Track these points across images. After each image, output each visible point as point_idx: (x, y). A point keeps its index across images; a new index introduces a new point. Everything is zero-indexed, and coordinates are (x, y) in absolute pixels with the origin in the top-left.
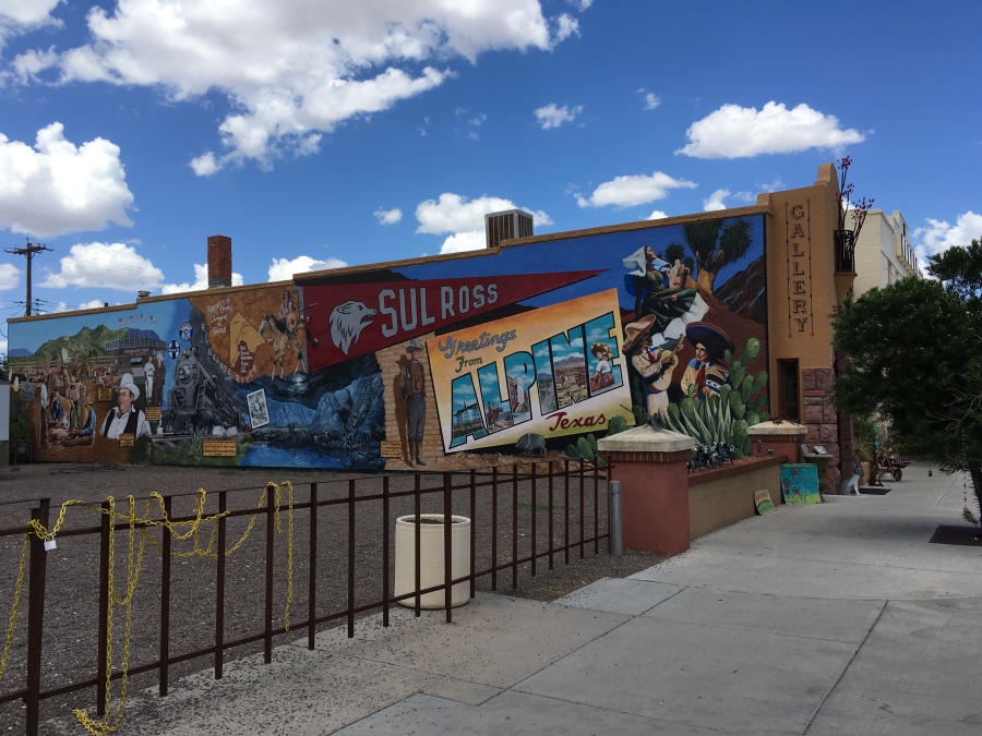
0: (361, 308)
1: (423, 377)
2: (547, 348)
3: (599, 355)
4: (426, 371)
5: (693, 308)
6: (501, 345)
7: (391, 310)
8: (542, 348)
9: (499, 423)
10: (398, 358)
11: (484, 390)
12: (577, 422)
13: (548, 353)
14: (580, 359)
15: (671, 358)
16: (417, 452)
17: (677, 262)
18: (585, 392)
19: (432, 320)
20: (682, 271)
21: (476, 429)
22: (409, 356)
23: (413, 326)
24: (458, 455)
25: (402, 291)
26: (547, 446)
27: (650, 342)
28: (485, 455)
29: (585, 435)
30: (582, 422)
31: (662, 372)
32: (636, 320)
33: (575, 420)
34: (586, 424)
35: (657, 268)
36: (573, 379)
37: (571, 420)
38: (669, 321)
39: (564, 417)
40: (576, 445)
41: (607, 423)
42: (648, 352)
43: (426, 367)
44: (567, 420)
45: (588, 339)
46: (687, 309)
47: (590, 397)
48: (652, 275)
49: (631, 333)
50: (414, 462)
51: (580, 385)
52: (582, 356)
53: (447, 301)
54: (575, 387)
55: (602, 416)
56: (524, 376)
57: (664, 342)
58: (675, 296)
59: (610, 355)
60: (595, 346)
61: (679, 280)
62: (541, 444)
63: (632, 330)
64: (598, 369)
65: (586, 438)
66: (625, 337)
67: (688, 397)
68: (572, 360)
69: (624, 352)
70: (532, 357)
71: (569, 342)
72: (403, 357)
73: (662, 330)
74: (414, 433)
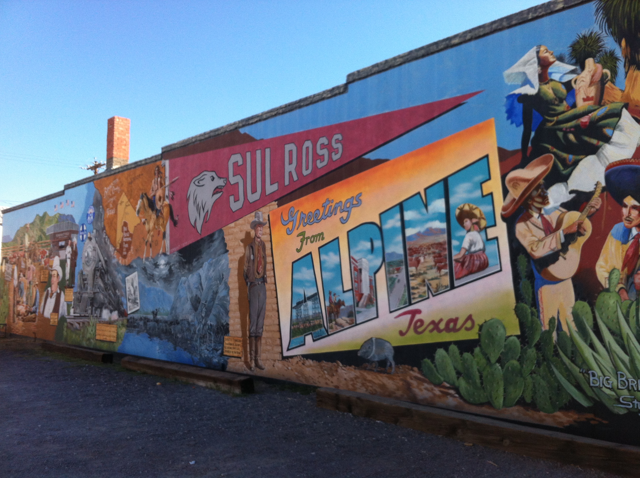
0: (213, 179)
1: (264, 258)
2: (398, 216)
3: (468, 223)
4: (268, 252)
5: (617, 136)
6: (345, 215)
7: (238, 179)
8: (392, 217)
9: (340, 320)
10: (243, 236)
11: (325, 275)
12: (435, 325)
13: (399, 224)
14: (440, 231)
15: (580, 225)
16: (256, 352)
17: (590, 62)
18: (446, 281)
19: (275, 187)
20: (598, 77)
21: (314, 327)
22: (253, 233)
23: (256, 196)
24: (295, 360)
25: (248, 155)
26: (395, 358)
27: (545, 200)
28: (324, 363)
29: (445, 345)
30: (442, 326)
31: (564, 248)
32: (522, 165)
33: (433, 322)
34: (447, 329)
35: (556, 77)
36: (430, 260)
37: (427, 321)
38: (576, 163)
39: (418, 317)
40: (433, 359)
41: (476, 329)
42: (541, 215)
43: (268, 245)
44: (421, 321)
45: (453, 200)
46: (607, 139)
47: (453, 287)
48: (548, 90)
49: (515, 186)
50: (253, 365)
51: (439, 269)
52: (443, 225)
53: (291, 163)
54: (433, 273)
55: (470, 318)
56: (370, 257)
57: (568, 197)
58: (585, 119)
59: (483, 223)
60: (462, 210)
61: (592, 92)
62: (389, 354)
63: (516, 181)
64: (466, 245)
65: (447, 350)
66: (505, 192)
67: (608, 290)
68: (430, 232)
69: (504, 218)
70: (380, 229)
71: (426, 206)
72: (248, 234)
73: (565, 179)
74: (254, 328)
